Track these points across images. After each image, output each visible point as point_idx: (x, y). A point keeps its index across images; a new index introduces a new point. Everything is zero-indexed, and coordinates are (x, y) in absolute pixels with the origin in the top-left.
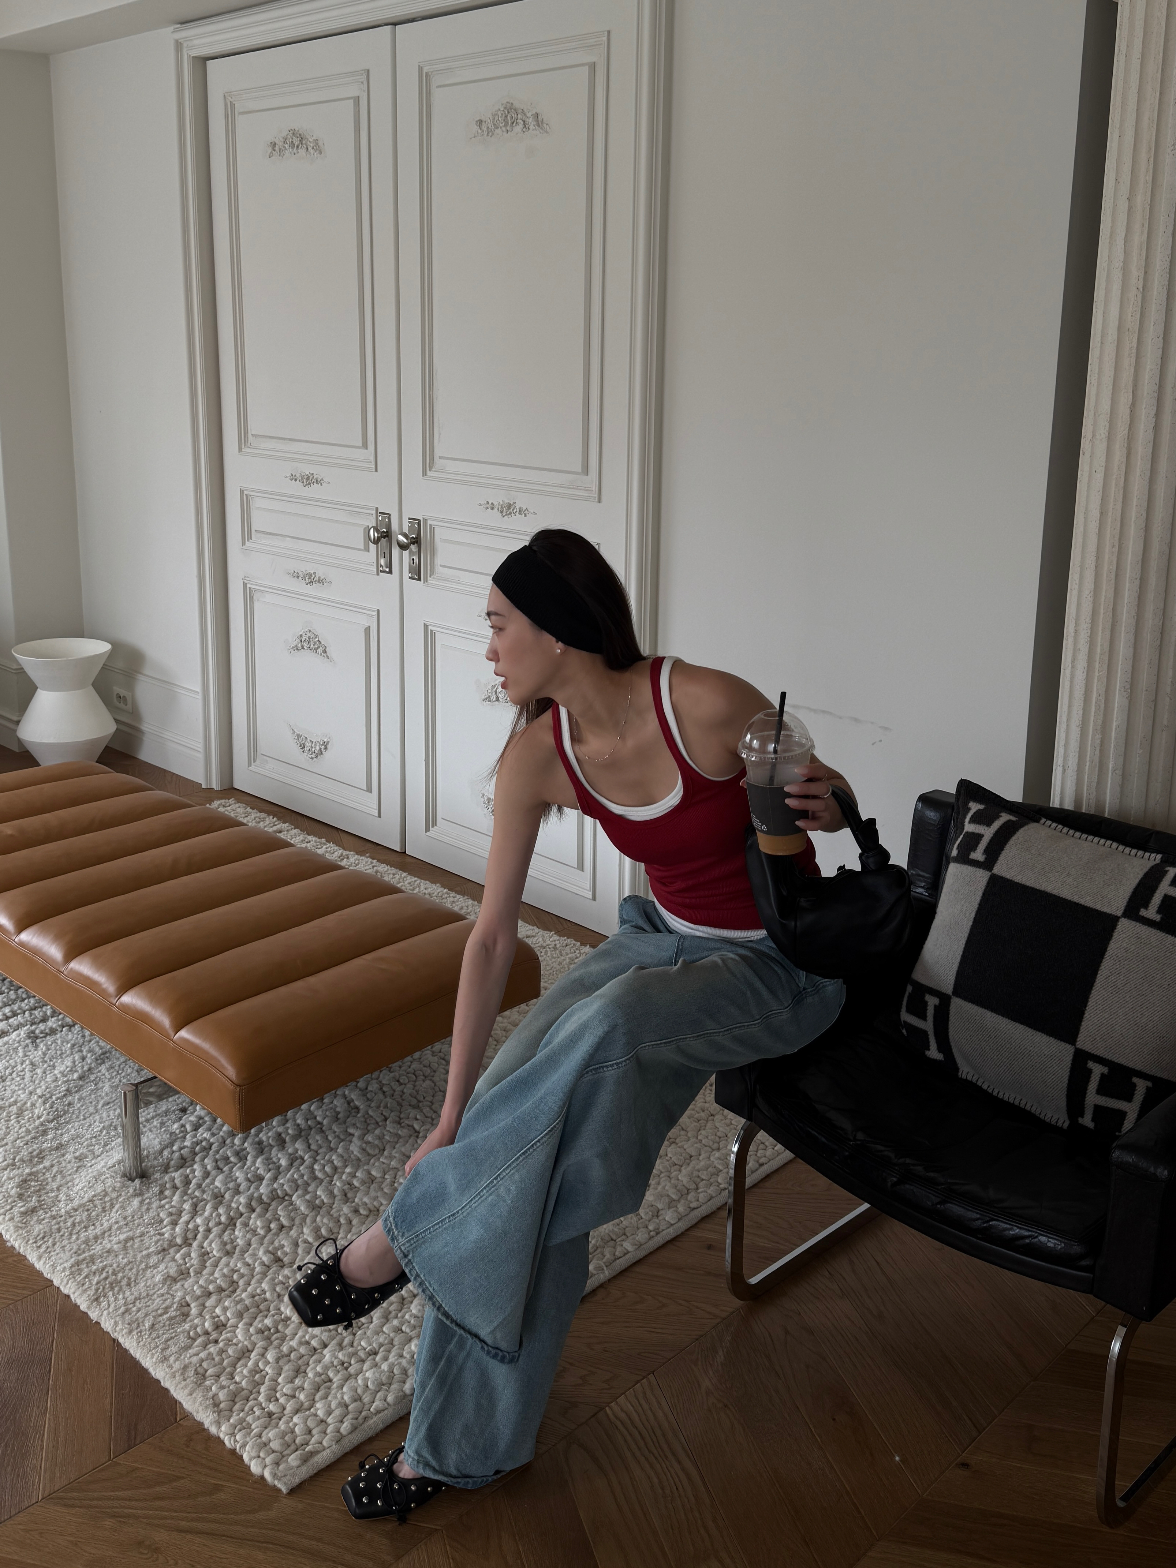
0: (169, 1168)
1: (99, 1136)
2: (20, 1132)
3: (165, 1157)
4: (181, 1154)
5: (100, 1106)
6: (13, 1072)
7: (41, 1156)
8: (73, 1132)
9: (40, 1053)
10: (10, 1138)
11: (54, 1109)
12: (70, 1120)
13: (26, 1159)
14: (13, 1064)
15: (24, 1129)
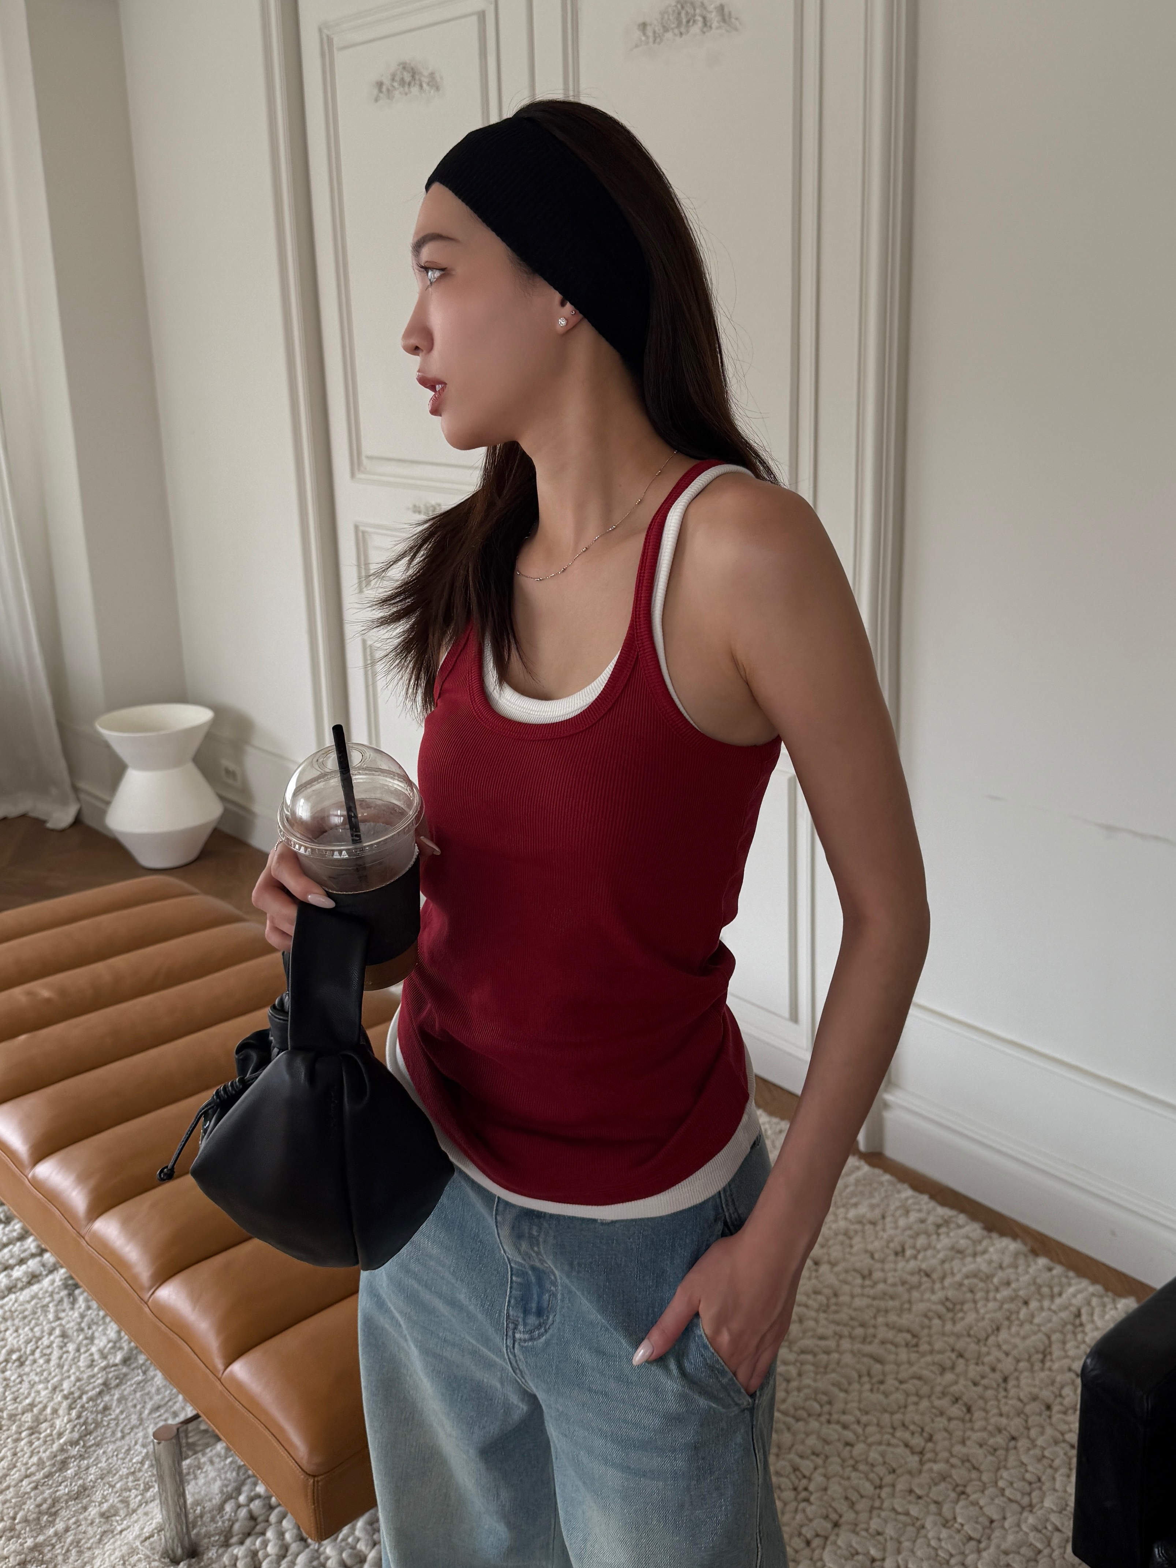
0: (232, 1537)
1: (140, 1470)
2: (30, 1462)
3: (227, 1517)
4: (250, 1512)
5: (147, 1412)
6: (37, 1348)
7: (53, 1510)
8: (103, 1464)
9: (76, 1314)
10: (15, 1475)
11: (82, 1420)
12: (102, 1440)
13: (31, 1517)
14: (38, 1334)
15: (35, 1459)
